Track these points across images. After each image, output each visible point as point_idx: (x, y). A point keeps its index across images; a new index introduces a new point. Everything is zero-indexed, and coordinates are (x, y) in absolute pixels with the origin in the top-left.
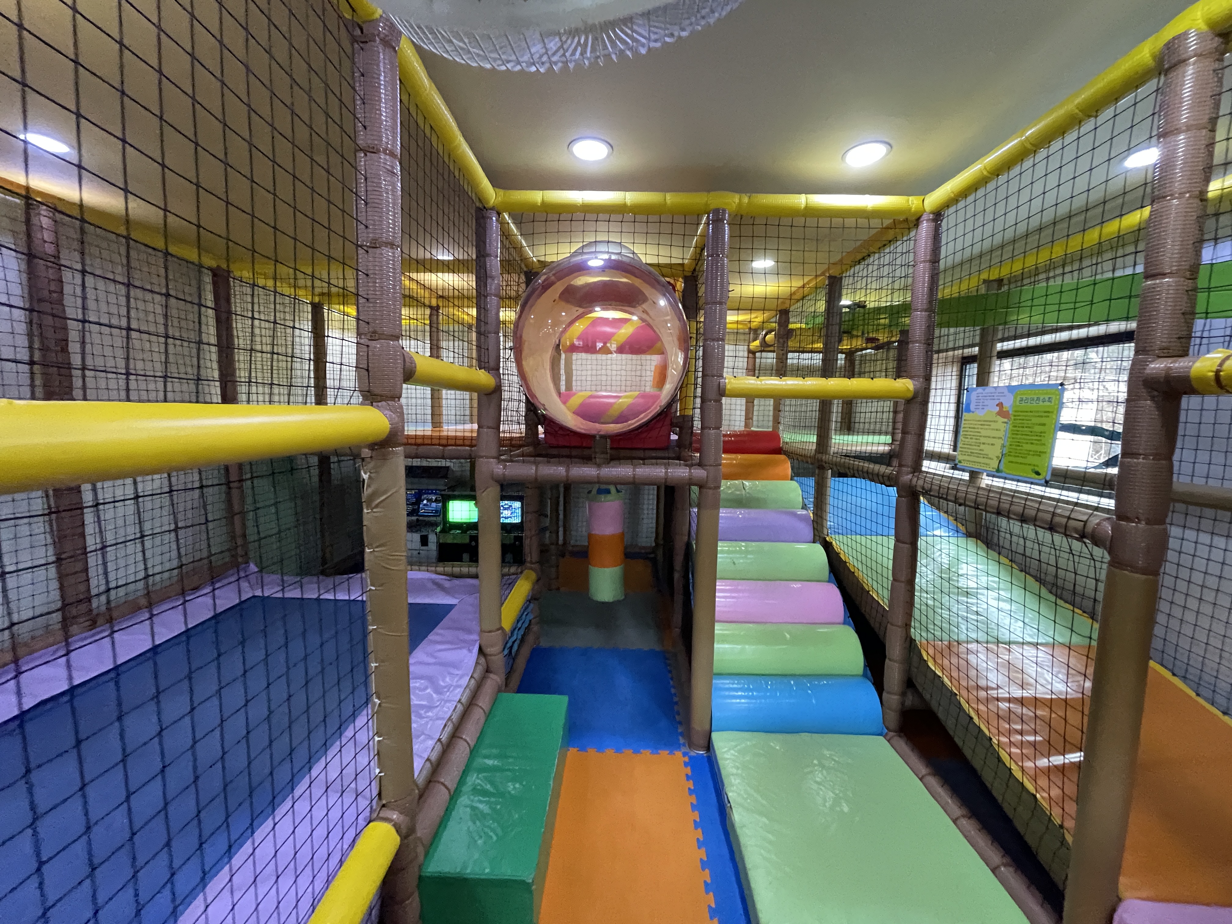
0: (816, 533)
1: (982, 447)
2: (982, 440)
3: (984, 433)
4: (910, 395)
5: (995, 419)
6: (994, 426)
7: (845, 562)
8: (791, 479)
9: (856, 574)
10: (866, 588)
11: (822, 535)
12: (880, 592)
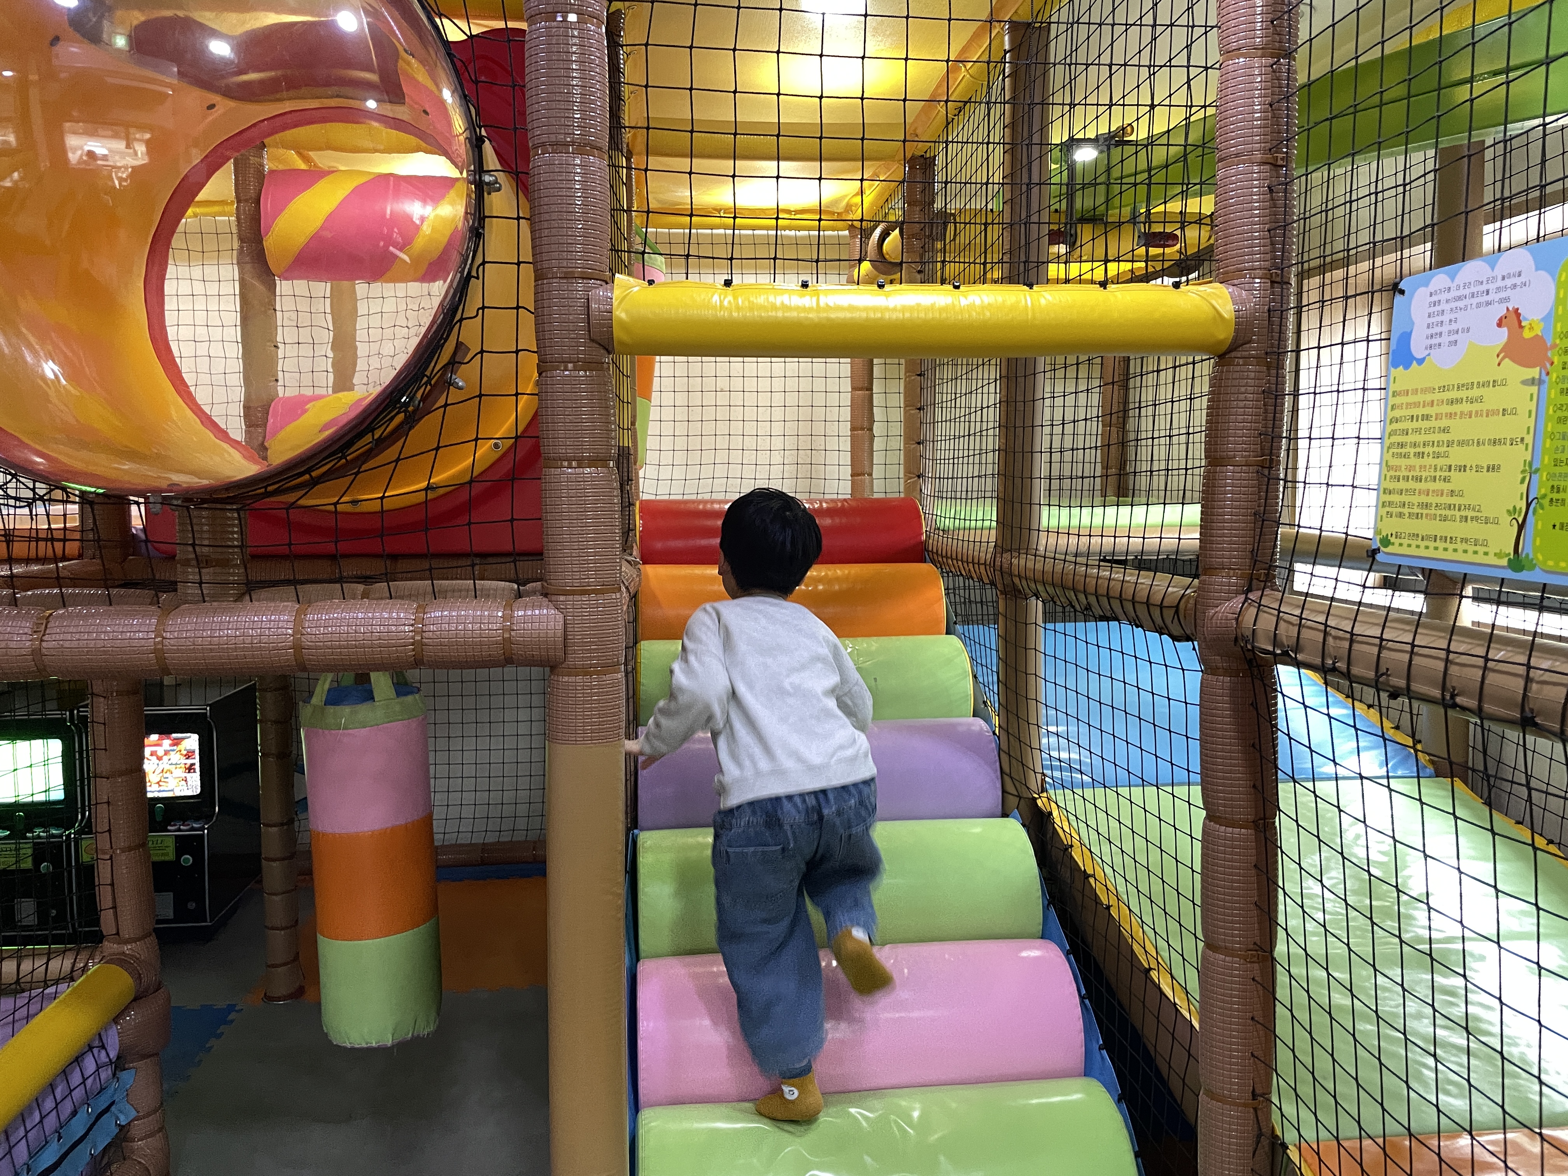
0: (1010, 788)
1: (1458, 480)
2: (1458, 455)
3: (1460, 429)
4: (1225, 334)
5: (1498, 374)
6: (1493, 398)
7: (1086, 876)
8: (948, 632)
9: (1114, 912)
10: (1142, 958)
11: (1026, 794)
12: (1178, 973)
